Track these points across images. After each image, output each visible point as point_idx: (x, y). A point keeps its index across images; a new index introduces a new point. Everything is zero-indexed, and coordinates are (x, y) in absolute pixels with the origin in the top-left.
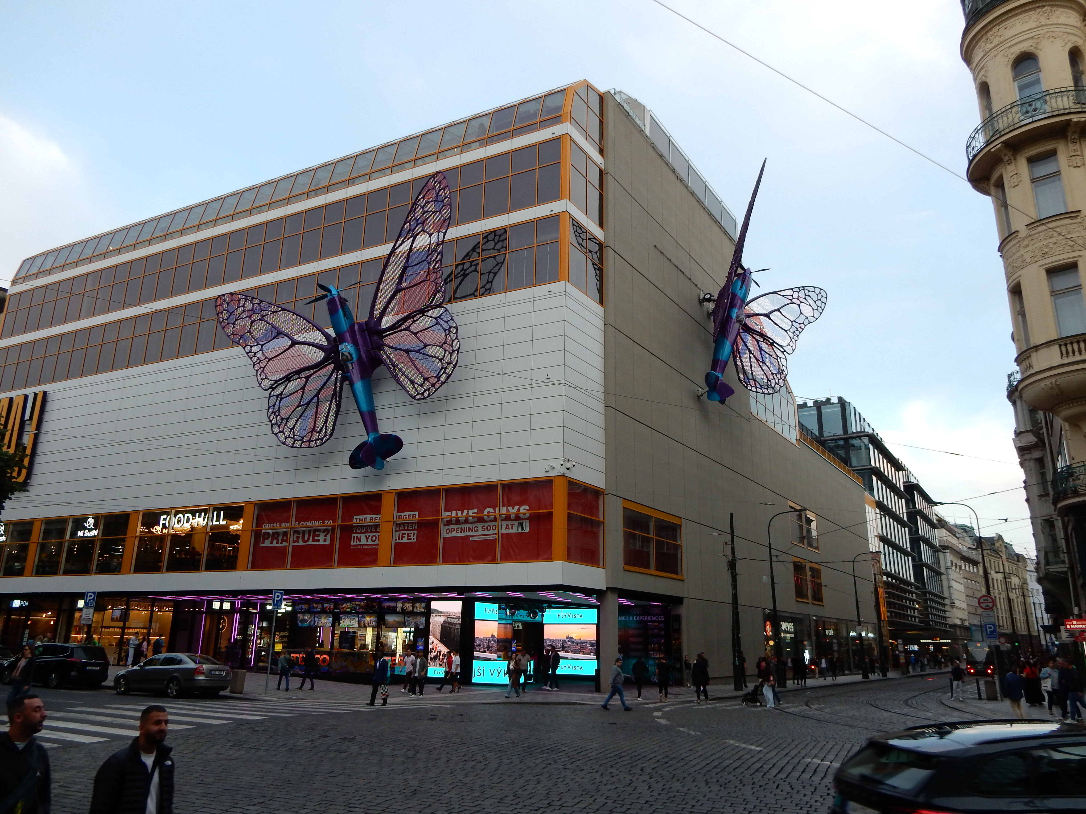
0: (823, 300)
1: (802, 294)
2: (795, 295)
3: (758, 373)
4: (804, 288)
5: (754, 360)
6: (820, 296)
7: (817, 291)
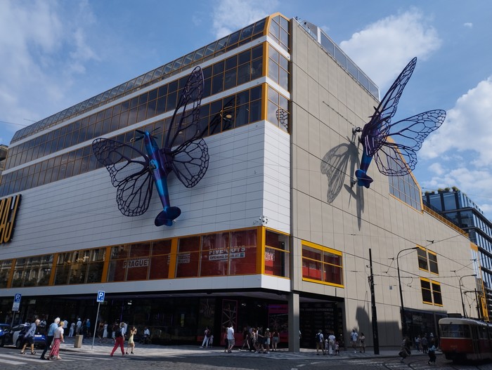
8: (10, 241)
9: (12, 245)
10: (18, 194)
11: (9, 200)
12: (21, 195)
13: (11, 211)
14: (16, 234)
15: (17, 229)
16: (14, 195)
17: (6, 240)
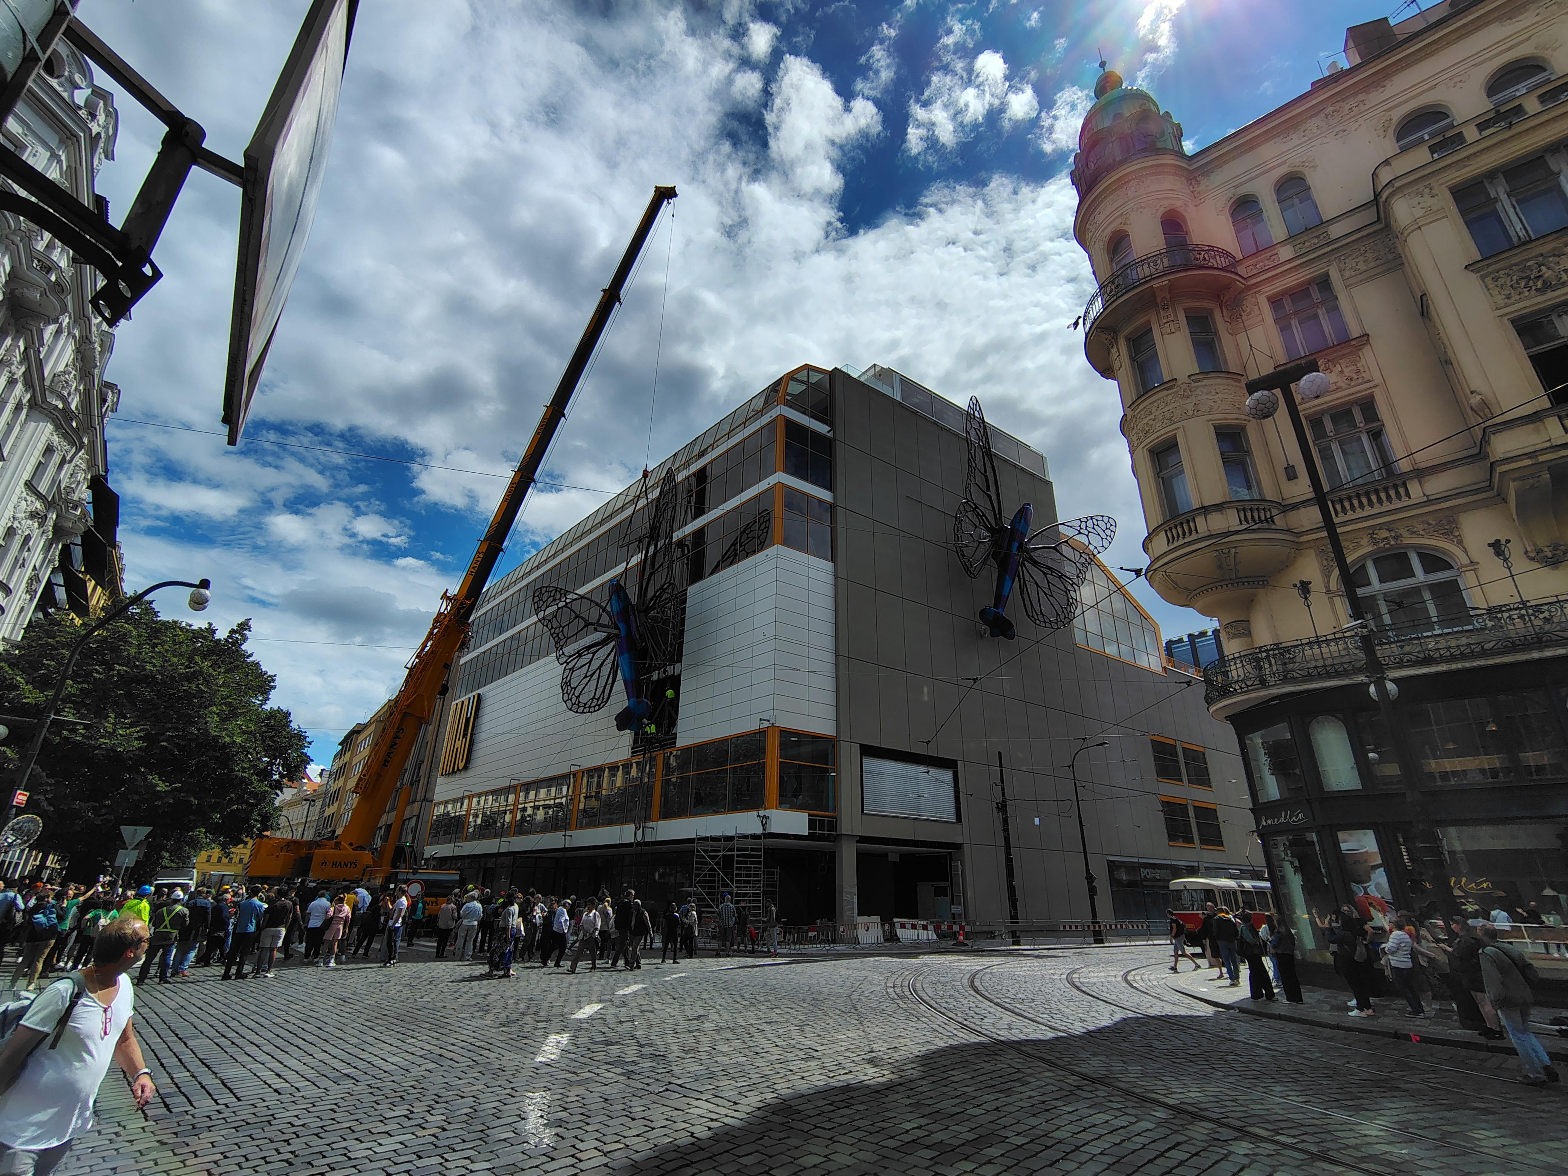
0: (1113, 528)
1: (1090, 523)
2: (1083, 525)
3: (1046, 608)
4: (1092, 518)
5: (1041, 594)
6: (1109, 525)
7: (1106, 520)
8: (466, 768)
9: (470, 773)
10: (475, 693)
11: (466, 703)
12: (479, 695)
13: (468, 720)
14: (475, 755)
15: (475, 748)
16: (471, 695)
17: (461, 766)
